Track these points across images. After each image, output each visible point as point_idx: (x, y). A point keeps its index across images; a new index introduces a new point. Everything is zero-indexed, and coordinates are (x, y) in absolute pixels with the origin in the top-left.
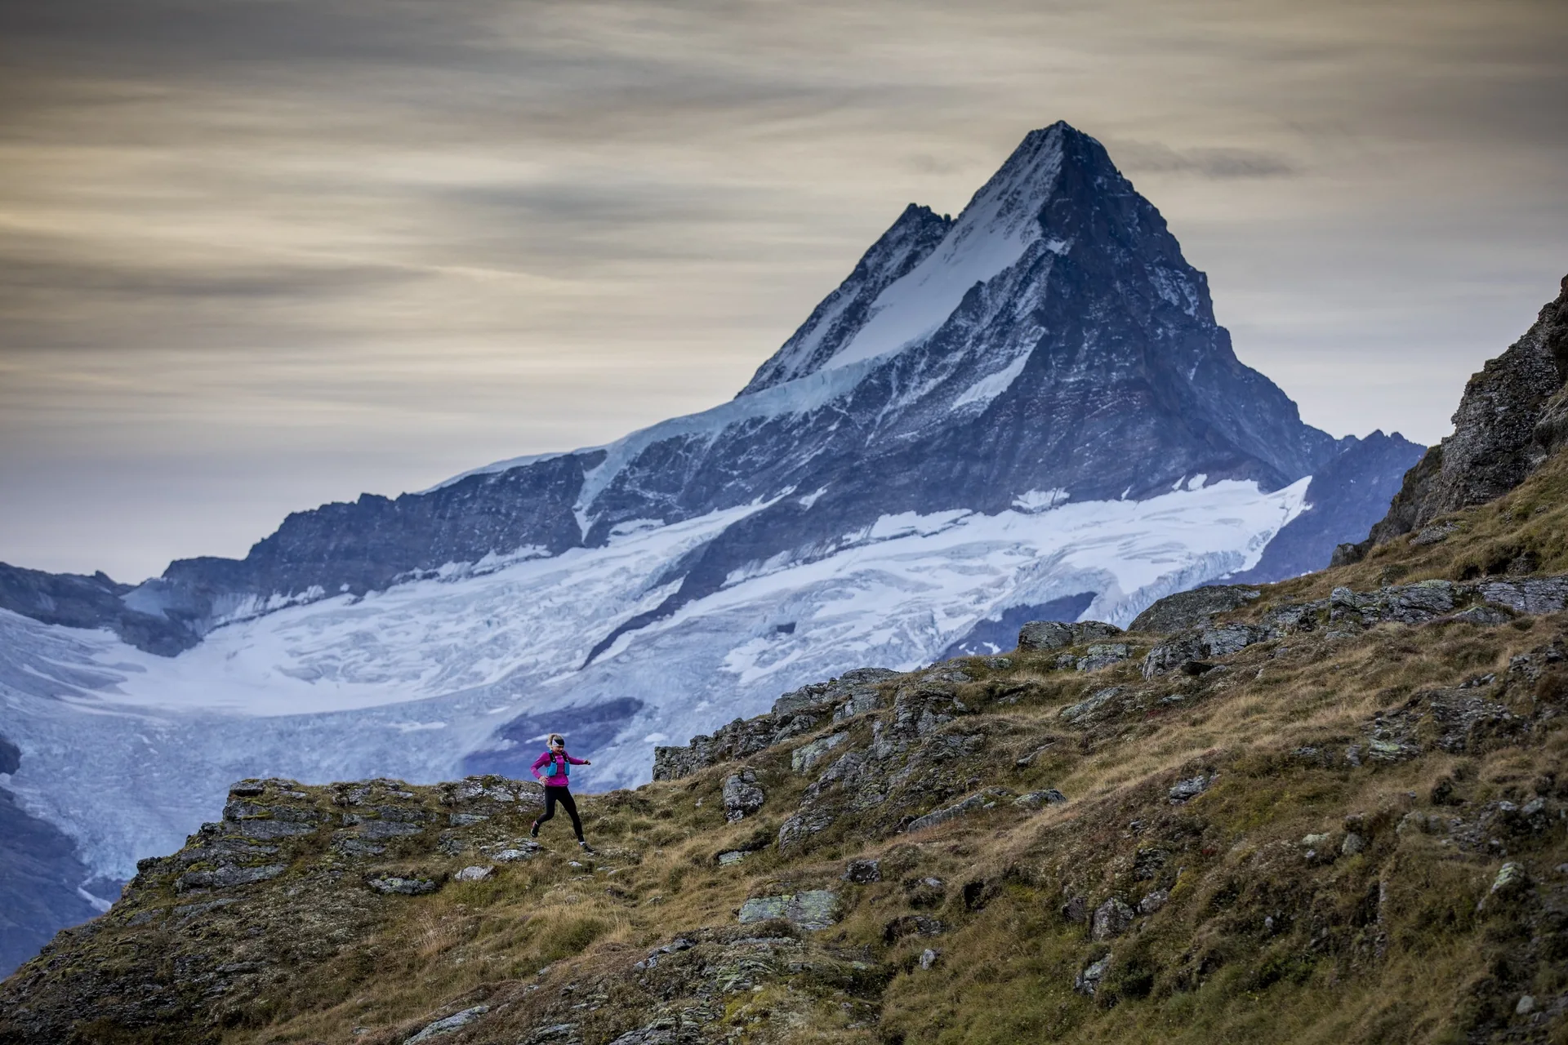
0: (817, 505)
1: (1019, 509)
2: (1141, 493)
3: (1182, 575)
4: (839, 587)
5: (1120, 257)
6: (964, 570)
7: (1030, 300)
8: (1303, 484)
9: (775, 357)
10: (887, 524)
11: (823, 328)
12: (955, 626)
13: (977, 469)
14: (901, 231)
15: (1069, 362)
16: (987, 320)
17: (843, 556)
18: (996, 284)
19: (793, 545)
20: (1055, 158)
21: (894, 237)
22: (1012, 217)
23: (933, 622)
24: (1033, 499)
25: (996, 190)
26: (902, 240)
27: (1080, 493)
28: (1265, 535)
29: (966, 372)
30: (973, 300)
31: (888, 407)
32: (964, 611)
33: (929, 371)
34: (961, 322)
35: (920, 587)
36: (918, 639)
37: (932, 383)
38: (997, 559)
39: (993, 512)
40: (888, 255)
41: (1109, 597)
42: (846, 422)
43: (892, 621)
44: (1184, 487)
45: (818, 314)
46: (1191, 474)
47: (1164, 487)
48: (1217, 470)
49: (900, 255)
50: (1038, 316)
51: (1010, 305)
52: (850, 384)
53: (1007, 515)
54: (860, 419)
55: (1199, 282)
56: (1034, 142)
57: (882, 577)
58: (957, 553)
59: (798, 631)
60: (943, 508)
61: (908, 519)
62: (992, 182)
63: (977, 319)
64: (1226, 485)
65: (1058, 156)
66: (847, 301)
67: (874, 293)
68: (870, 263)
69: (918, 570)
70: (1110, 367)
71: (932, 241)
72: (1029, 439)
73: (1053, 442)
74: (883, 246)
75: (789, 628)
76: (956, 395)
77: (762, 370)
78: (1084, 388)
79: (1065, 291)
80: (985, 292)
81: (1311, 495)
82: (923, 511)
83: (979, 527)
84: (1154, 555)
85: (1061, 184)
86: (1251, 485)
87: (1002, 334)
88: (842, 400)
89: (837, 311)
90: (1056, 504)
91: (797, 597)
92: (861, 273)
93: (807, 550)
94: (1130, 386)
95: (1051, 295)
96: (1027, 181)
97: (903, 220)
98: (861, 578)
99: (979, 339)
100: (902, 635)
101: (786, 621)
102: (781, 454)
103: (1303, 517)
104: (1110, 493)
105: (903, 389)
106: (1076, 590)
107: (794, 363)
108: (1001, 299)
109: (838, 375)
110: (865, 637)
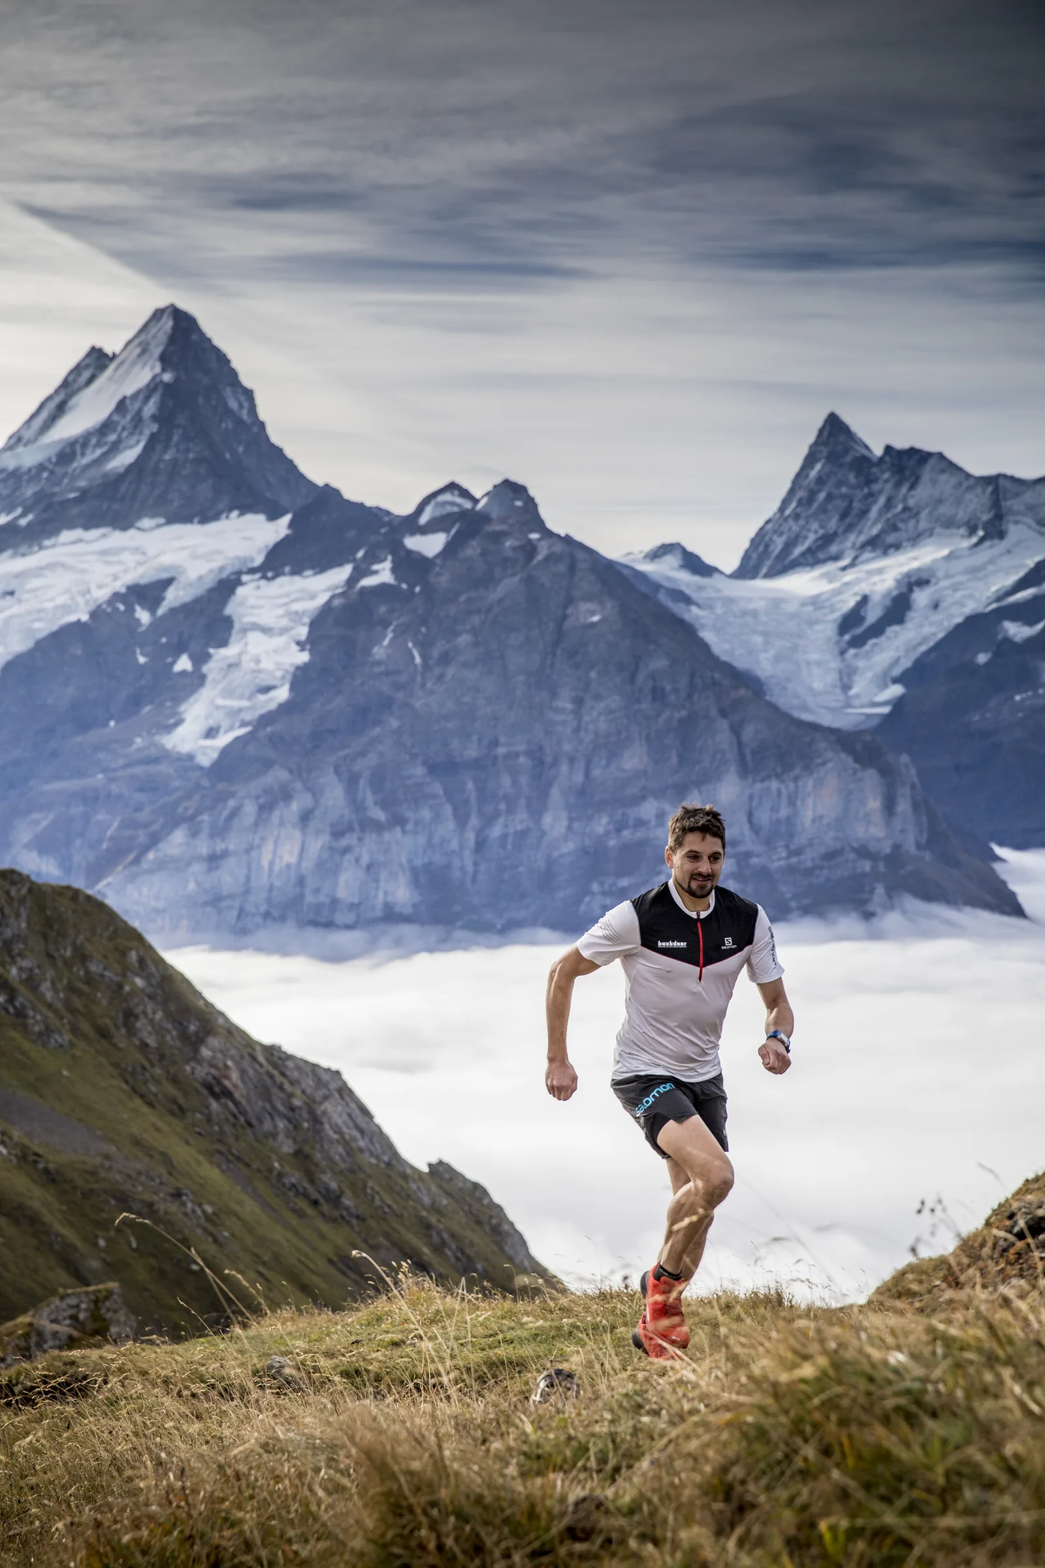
0: (29, 524)
1: (139, 529)
2: (205, 520)
3: (222, 569)
4: (39, 571)
5: (205, 381)
6: (108, 563)
7: (150, 408)
8: (287, 518)
9: (19, 430)
10: (66, 536)
11: (44, 415)
12: (102, 595)
13: (116, 506)
14: (87, 361)
15: (167, 447)
16: (129, 417)
17: (43, 554)
18: (135, 396)
19: (15, 546)
20: (168, 324)
21: (84, 364)
22: (145, 358)
23: (89, 591)
24: (146, 523)
25: (137, 342)
26: (87, 366)
27: (172, 519)
28: (266, 546)
29: (115, 448)
30: (121, 406)
31: (75, 465)
32: (106, 585)
33: (98, 445)
34: (116, 418)
35: (84, 571)
36: (81, 600)
37: (99, 452)
38: (127, 557)
39: (124, 528)
40: (79, 375)
41: (182, 580)
42: (52, 472)
43: (67, 591)
44: (227, 517)
45: (42, 406)
46: (230, 510)
47: (216, 517)
48: (244, 509)
49: (86, 375)
50: (154, 418)
51: (140, 410)
52: (52, 452)
53: (132, 532)
54: (59, 471)
55: (249, 394)
56: (158, 314)
57: (64, 566)
58: (104, 553)
59: (17, 595)
60: (97, 526)
61: (78, 533)
62: (136, 337)
63: (124, 416)
64: (250, 518)
65: (170, 323)
66: (57, 400)
67: (70, 396)
68: (70, 379)
69: (83, 562)
70: (188, 450)
71: (102, 367)
72: (144, 489)
73: (157, 491)
74: (77, 370)
75: (12, 593)
76: (108, 461)
77: (11, 438)
78: (174, 461)
79: (170, 403)
80: (128, 402)
81: (291, 525)
82: (87, 528)
83: (117, 538)
84: (207, 557)
85: (172, 339)
86: (261, 518)
87: (135, 427)
88: (49, 460)
89: (52, 405)
90: (159, 526)
91: (18, 576)
92: (65, 384)
93: (23, 549)
94: (199, 461)
95: (162, 405)
96: (154, 337)
97: (88, 355)
98: (51, 566)
99: (124, 429)
100: (73, 598)
101: (10, 589)
102: (16, 489)
103: (286, 539)
104: (187, 519)
105: (83, 454)
106: (165, 575)
107: (28, 434)
108: (137, 405)
109: (48, 445)
110: (52, 599)
